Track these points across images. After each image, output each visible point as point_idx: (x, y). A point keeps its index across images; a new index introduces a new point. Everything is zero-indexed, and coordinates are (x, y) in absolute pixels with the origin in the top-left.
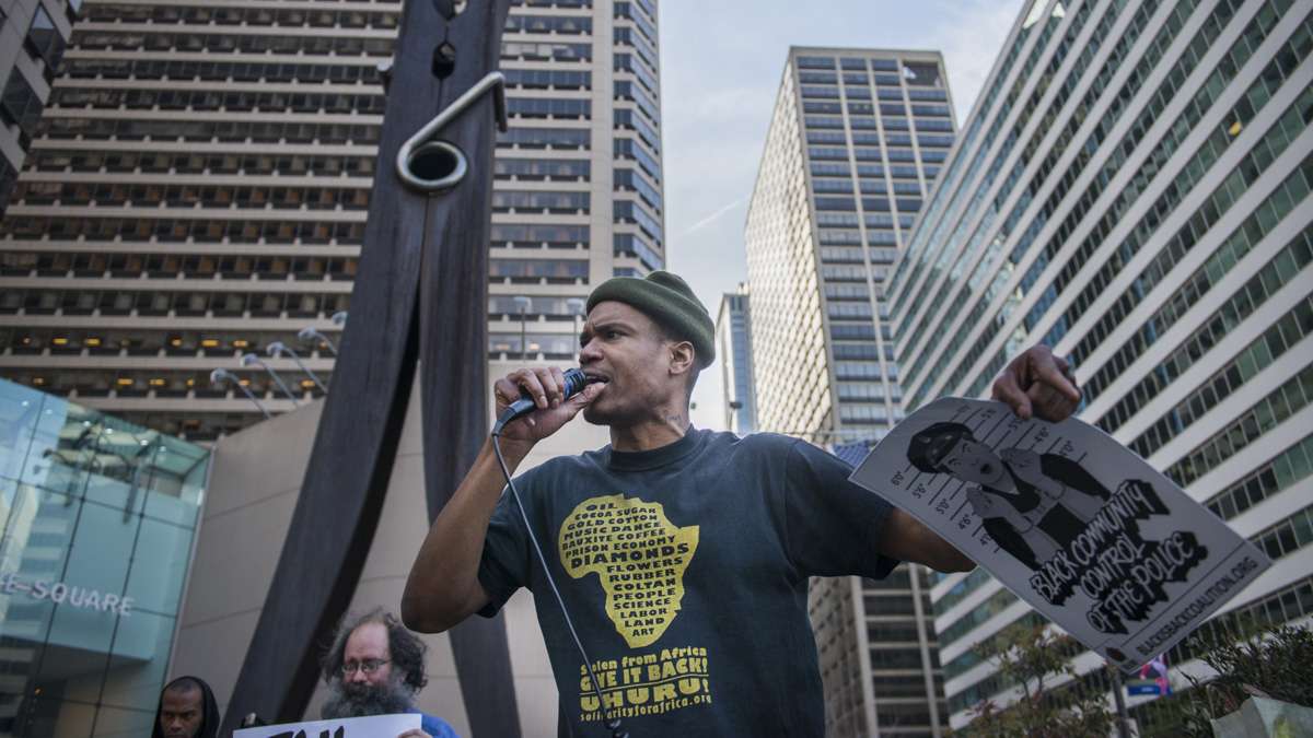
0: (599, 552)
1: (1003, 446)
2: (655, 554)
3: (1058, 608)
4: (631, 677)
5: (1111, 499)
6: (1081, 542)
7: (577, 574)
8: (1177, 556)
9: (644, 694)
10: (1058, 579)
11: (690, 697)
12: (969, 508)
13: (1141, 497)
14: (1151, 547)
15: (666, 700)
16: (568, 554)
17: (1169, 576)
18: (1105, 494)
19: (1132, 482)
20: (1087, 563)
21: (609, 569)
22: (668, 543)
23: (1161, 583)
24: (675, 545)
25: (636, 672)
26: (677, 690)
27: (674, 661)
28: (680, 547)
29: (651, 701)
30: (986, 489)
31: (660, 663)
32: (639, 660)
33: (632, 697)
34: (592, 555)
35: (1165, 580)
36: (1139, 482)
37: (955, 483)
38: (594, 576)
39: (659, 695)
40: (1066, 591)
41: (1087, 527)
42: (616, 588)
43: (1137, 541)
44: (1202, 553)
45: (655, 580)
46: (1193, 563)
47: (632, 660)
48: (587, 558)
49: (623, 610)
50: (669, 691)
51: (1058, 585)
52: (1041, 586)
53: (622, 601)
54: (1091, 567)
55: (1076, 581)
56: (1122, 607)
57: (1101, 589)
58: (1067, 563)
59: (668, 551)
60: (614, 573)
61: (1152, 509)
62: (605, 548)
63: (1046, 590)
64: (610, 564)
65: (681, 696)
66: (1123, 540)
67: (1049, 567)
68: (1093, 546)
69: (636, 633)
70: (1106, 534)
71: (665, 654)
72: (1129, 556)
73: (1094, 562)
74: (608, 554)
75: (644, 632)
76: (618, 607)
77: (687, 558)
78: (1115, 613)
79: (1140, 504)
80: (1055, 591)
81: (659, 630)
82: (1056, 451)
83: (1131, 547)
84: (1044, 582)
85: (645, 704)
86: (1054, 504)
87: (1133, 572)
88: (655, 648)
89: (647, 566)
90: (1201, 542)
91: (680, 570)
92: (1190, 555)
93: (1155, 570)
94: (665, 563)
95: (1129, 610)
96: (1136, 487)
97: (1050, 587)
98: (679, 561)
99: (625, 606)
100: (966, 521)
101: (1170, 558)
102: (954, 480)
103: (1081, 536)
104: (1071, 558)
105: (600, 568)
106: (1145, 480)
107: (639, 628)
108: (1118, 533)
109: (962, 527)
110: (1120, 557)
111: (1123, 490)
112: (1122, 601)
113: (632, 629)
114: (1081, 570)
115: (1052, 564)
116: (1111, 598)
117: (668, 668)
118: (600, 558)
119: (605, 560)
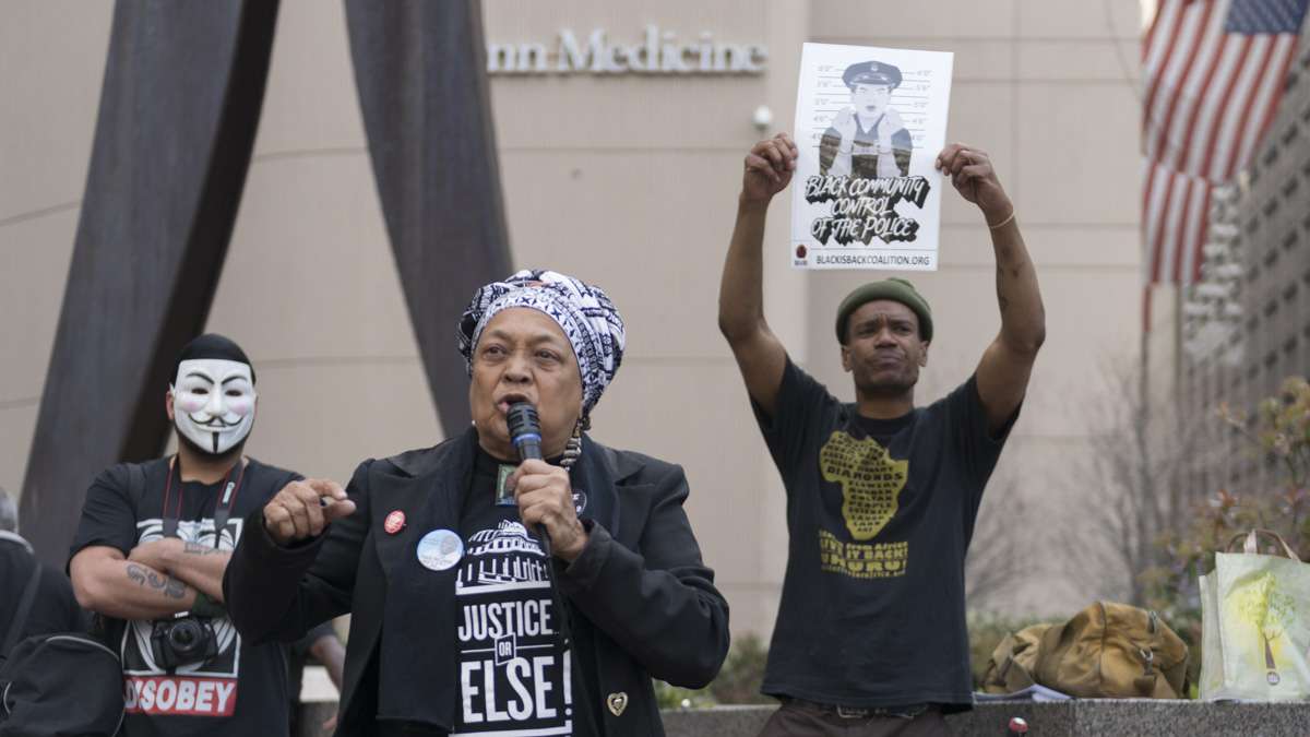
0: (847, 469)
1: (895, 107)
2: (878, 478)
3: (807, 203)
4: (852, 556)
5: (905, 178)
6: (863, 183)
7: (830, 478)
8: (899, 230)
9: (860, 566)
10: (827, 189)
11: (892, 572)
12: (833, 116)
13: (918, 190)
14: (893, 215)
15: (874, 571)
16: (826, 460)
17: (883, 236)
18: (905, 173)
19: (924, 180)
20: (852, 194)
21: (851, 483)
22: (888, 472)
23: (875, 235)
24: (893, 473)
25: (856, 554)
26: (883, 567)
27: (884, 551)
28: (897, 475)
29: (864, 570)
30: (856, 117)
31: (874, 551)
32: (859, 547)
33: (851, 566)
34: (842, 469)
35: (879, 235)
36: (926, 183)
37: (848, 98)
38: (839, 485)
39: (870, 567)
40: (823, 198)
41: (875, 178)
42: (853, 497)
43: (890, 206)
44: (912, 238)
45: (878, 496)
46: (901, 238)
47: (853, 547)
48: (839, 470)
49: (854, 513)
50: (878, 567)
51: (823, 191)
52: (812, 184)
53: (854, 506)
54: (851, 198)
55: (834, 198)
56: (841, 230)
57: (842, 213)
58: (842, 186)
59: (888, 477)
60: (853, 486)
61: (916, 199)
62: (851, 467)
63: (813, 189)
64: (852, 479)
65: (885, 570)
66: (885, 201)
67: (830, 179)
68: (866, 190)
69: (859, 530)
70: (880, 191)
71: (878, 546)
72: (877, 209)
73: (856, 198)
74: (852, 472)
75: (865, 530)
76: (851, 510)
77: (902, 483)
78: (833, 230)
79: (914, 192)
80: (817, 193)
81: (876, 530)
82: (912, 133)
83: (884, 206)
84: (818, 184)
85: (860, 572)
86: (876, 154)
87: (869, 219)
88: (872, 542)
89: (873, 486)
90: (917, 233)
91: (896, 492)
92: (904, 234)
93: (880, 227)
94: (885, 486)
95: (842, 235)
96: (923, 183)
97: (817, 188)
98: (895, 485)
99: (857, 511)
100: (822, 119)
101: (895, 227)
102: (849, 97)
103: (867, 180)
104: (848, 185)
105: (845, 480)
106: (930, 184)
107: (863, 527)
108: (886, 195)
109: (816, 119)
110: (872, 207)
111: (914, 179)
112: (844, 228)
113: (858, 527)
114: (844, 195)
115: (834, 179)
116: (841, 221)
117: (879, 555)
118: (846, 473)
119: (849, 475)
